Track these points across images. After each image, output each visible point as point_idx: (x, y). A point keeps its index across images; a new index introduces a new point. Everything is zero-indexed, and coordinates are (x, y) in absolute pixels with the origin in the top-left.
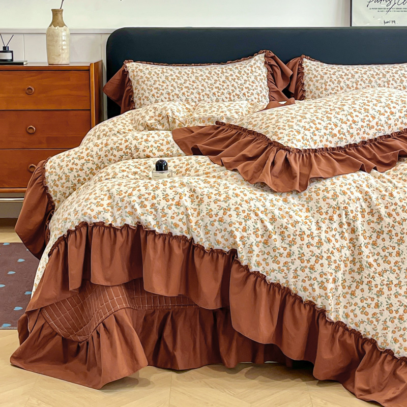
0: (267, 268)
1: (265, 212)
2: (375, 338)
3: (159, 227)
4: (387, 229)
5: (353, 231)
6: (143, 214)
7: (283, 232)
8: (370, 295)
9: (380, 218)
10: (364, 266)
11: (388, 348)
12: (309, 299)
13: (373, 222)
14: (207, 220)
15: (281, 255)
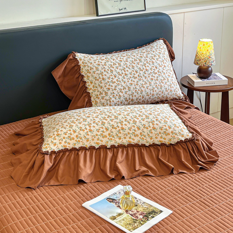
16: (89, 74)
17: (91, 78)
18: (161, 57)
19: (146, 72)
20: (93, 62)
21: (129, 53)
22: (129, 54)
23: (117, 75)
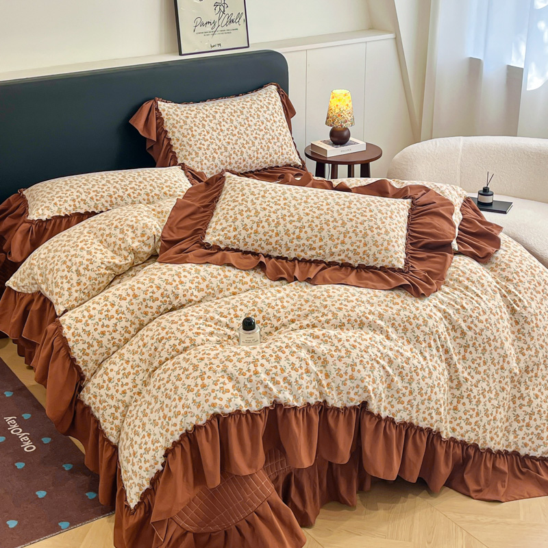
0: (394, 410)
1: (382, 357)
2: (476, 442)
3: (297, 401)
4: (472, 343)
5: (447, 352)
6: (280, 392)
7: (401, 372)
8: (471, 407)
9: (463, 334)
10: (462, 382)
11: (487, 447)
12: (427, 426)
13: (457, 337)
14: (339, 380)
15: (404, 395)
16: (174, 130)
17: (177, 135)
18: (271, 108)
19: (248, 128)
20: (180, 114)
21: (228, 101)
22: (228, 103)
23: (211, 131)
